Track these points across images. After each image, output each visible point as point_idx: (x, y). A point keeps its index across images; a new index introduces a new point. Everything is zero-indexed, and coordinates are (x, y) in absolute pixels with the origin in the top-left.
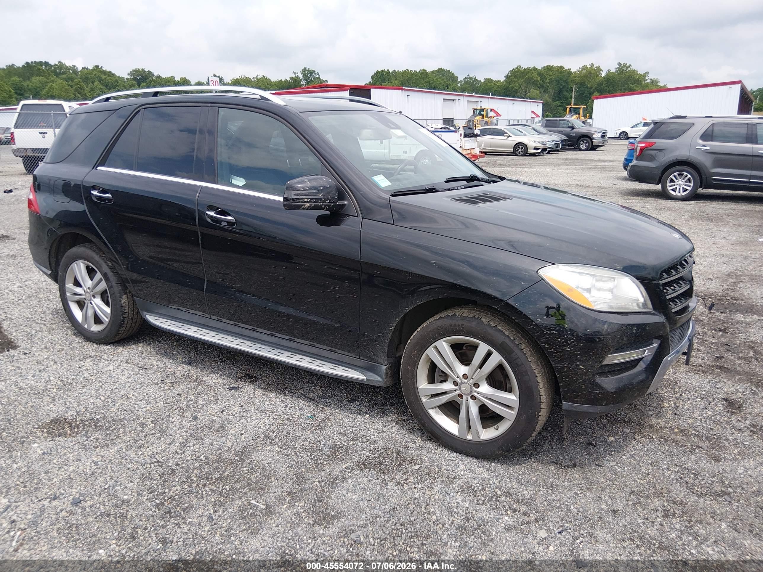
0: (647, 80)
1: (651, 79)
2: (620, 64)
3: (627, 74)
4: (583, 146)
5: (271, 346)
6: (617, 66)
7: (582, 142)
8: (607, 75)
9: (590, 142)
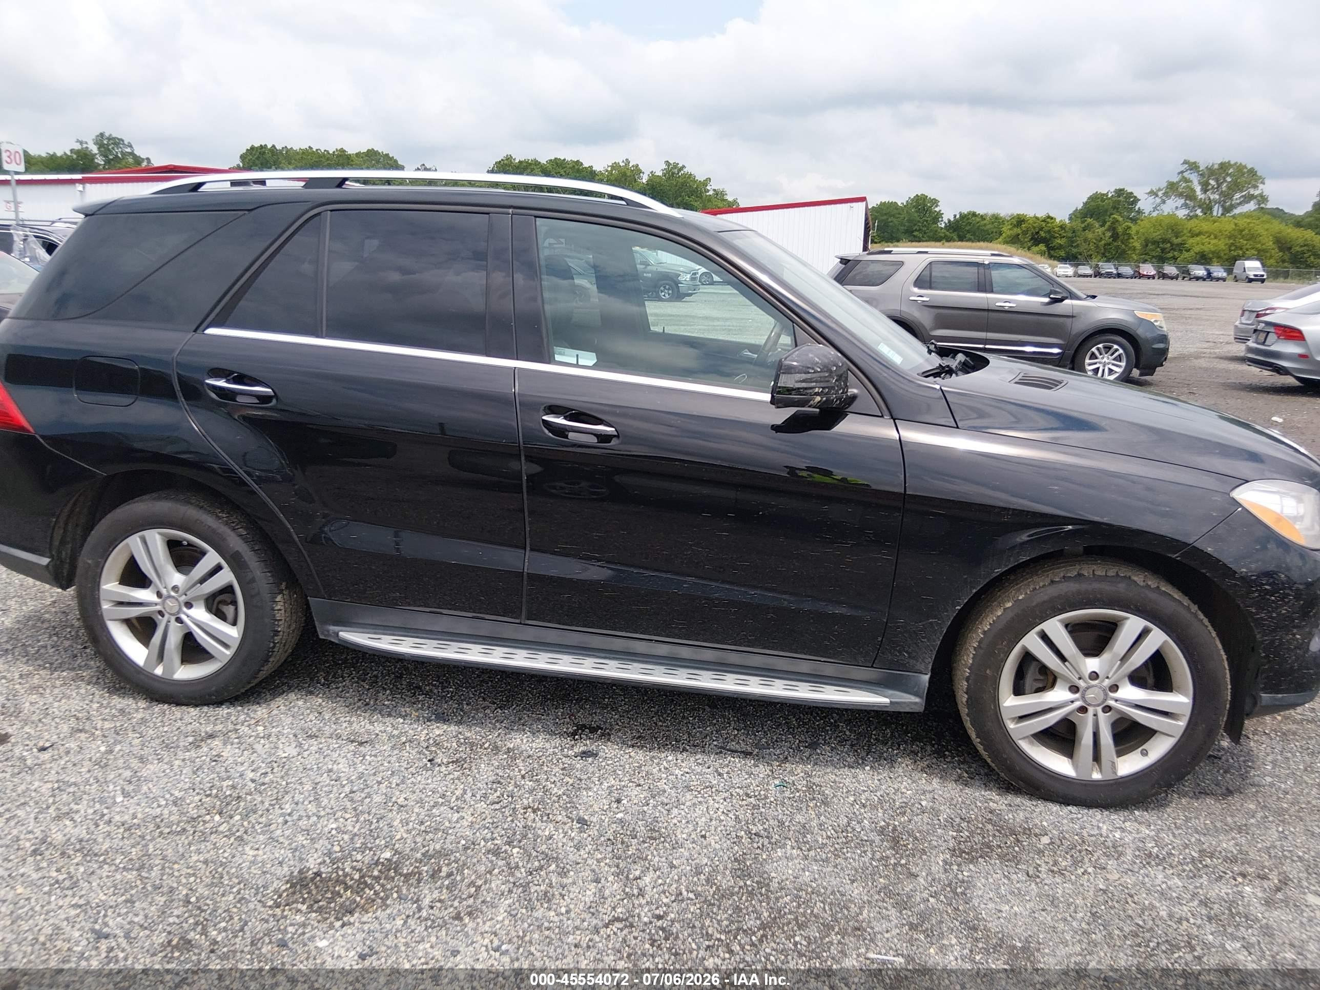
0: (708, 191)
1: (714, 190)
2: (667, 163)
3: (680, 180)
4: (664, 295)
5: (668, 665)
6: (664, 167)
7: (662, 288)
8: (649, 180)
9: (676, 290)
